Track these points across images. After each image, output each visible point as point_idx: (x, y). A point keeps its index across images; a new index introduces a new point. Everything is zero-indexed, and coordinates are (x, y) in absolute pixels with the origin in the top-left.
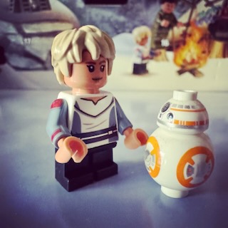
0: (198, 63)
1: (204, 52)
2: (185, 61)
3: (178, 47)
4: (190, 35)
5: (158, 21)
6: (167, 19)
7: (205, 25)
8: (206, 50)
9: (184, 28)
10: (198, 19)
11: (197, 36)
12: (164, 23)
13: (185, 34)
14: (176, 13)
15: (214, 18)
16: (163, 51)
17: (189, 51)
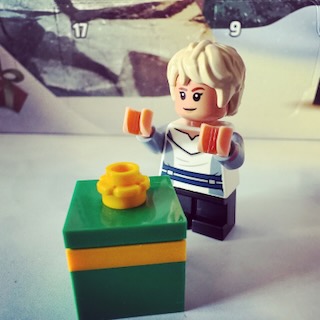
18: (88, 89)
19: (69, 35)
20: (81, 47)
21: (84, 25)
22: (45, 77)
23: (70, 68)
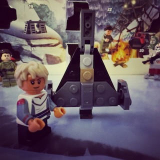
0: (124, 60)
1: (127, 55)
2: (117, 59)
3: (114, 52)
4: (120, 46)
5: (104, 39)
6: (108, 38)
7: (127, 41)
8: (128, 53)
9: (117, 43)
10: (123, 38)
11: (123, 46)
12: (106, 40)
13: (117, 46)
14: (112, 36)
15: (131, 38)
16: (106, 54)
17: (120, 54)
20: (33, 53)
21: (34, 48)
22: (23, 60)
23: (30, 58)
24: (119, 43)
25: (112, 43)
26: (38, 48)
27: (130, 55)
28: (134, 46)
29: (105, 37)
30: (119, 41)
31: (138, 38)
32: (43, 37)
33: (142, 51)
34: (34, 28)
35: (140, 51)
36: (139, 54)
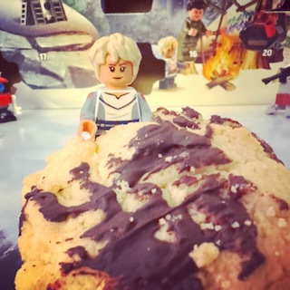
1: (235, 63)
4: (220, 45)
7: (236, 32)
8: (238, 60)
10: (228, 26)
11: (228, 45)
14: (204, 21)
15: (246, 24)
17: (220, 62)
18: (49, 85)
19: (38, 59)
20: (44, 65)
21: (45, 54)
22: (26, 80)
23: (39, 75)
24: (220, 37)
25: (204, 37)
26: (52, 55)
27: (242, 62)
28: (251, 42)
29: (189, 26)
30: (218, 33)
31: (262, 24)
32: (61, 29)
33: (268, 53)
34: (40, 11)
35: (264, 55)
36: (260, 61)
